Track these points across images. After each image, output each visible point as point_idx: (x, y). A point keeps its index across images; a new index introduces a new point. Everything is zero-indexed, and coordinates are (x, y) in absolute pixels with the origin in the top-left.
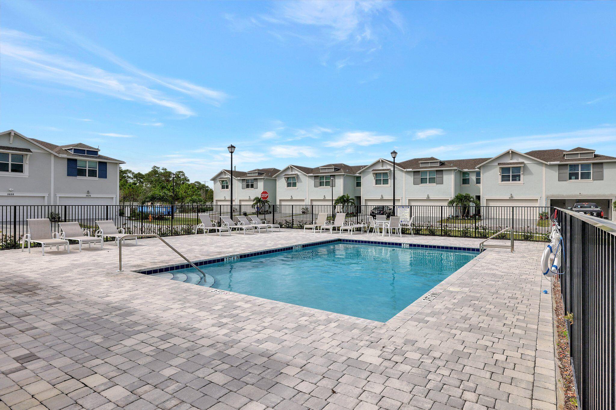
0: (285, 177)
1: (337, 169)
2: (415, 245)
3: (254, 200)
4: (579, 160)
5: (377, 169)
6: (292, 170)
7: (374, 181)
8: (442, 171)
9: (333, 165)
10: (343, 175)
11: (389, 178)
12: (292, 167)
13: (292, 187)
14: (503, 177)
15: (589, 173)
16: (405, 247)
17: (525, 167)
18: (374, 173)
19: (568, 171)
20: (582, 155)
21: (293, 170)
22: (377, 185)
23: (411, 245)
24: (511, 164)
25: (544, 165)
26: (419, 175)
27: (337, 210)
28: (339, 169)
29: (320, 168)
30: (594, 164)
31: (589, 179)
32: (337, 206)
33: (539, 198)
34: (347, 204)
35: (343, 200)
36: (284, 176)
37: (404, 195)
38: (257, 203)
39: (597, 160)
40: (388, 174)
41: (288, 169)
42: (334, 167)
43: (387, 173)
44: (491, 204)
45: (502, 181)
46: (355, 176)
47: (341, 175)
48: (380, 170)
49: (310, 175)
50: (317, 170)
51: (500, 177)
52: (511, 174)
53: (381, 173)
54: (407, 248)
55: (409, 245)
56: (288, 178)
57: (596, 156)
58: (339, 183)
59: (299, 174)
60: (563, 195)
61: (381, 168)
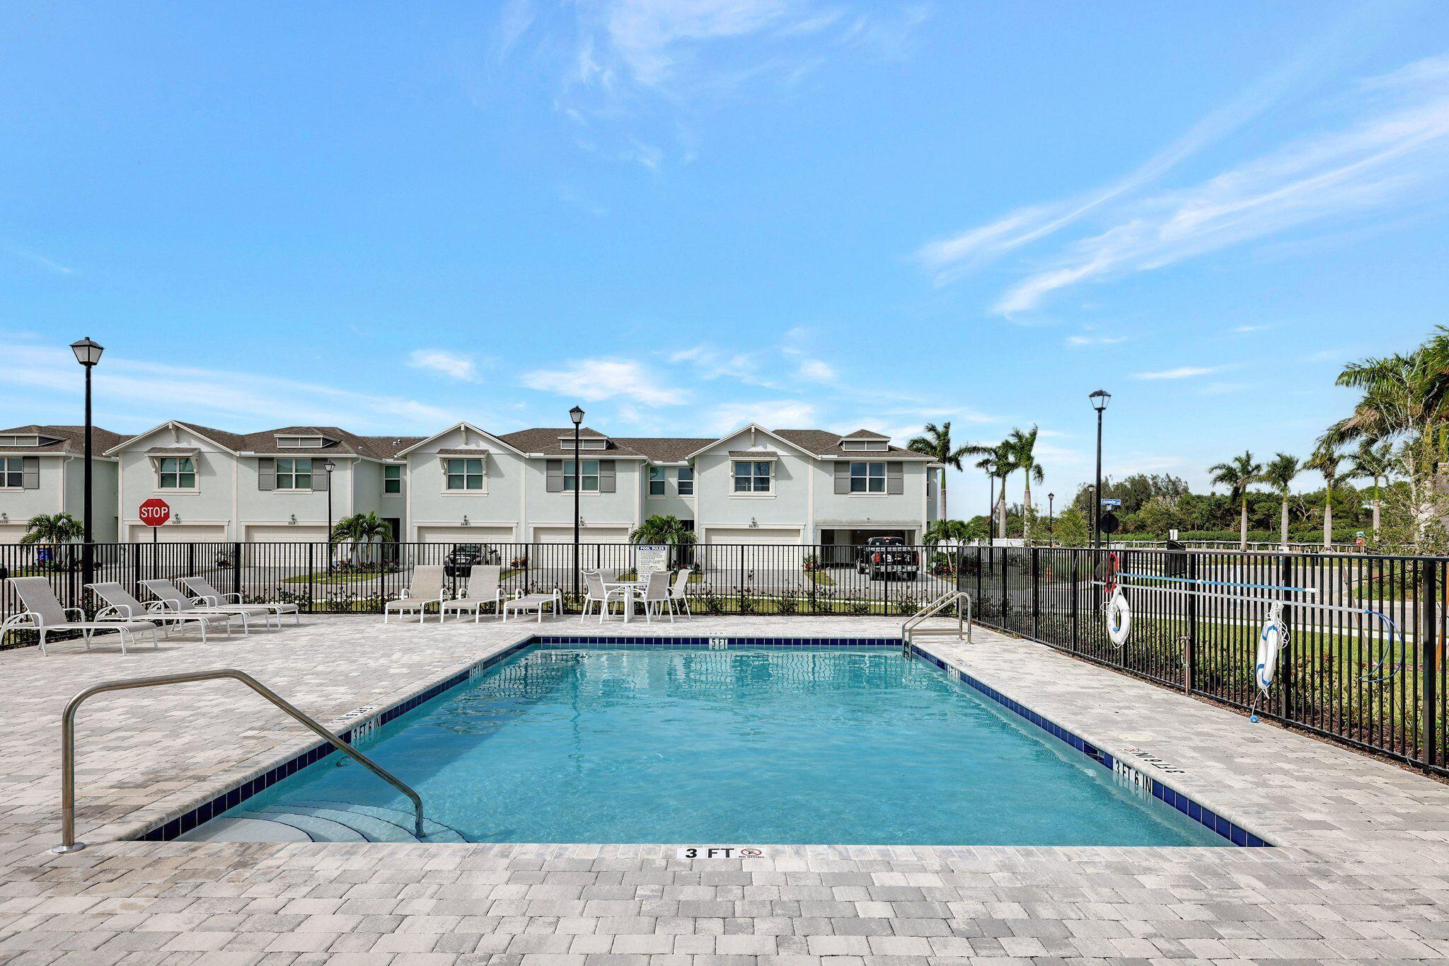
0: (152, 458)
1: (331, 441)
2: (741, 641)
3: (30, 527)
4: (867, 454)
5: (452, 449)
6: (178, 437)
7: (444, 479)
8: (613, 462)
9: (321, 430)
10: (353, 460)
11: (484, 472)
12: (177, 429)
13: (178, 489)
14: (738, 481)
15: (882, 481)
16: (717, 647)
17: (779, 463)
18: (444, 460)
19: (848, 475)
20: (870, 445)
21: (183, 437)
22: (451, 491)
23: (731, 641)
24: (753, 454)
25: (811, 461)
26: (561, 469)
27: (339, 555)
28: (335, 444)
29: (276, 436)
30: (890, 463)
31: (881, 491)
32: (339, 545)
33: (801, 527)
34: (369, 539)
35: (356, 527)
36: (149, 451)
37: (523, 517)
38: (39, 535)
39: (893, 455)
40: (484, 463)
41: (164, 431)
42: (322, 436)
43: (479, 460)
44: (716, 539)
45: (737, 489)
46: (381, 465)
47: (346, 459)
48: (461, 452)
49: (244, 453)
50: (264, 439)
51: (732, 481)
52: (752, 476)
53: (462, 460)
54: (722, 647)
55: (726, 641)
56: (163, 460)
57: (891, 449)
58: (343, 479)
59: (204, 448)
60: (842, 522)
61: (463, 447)
